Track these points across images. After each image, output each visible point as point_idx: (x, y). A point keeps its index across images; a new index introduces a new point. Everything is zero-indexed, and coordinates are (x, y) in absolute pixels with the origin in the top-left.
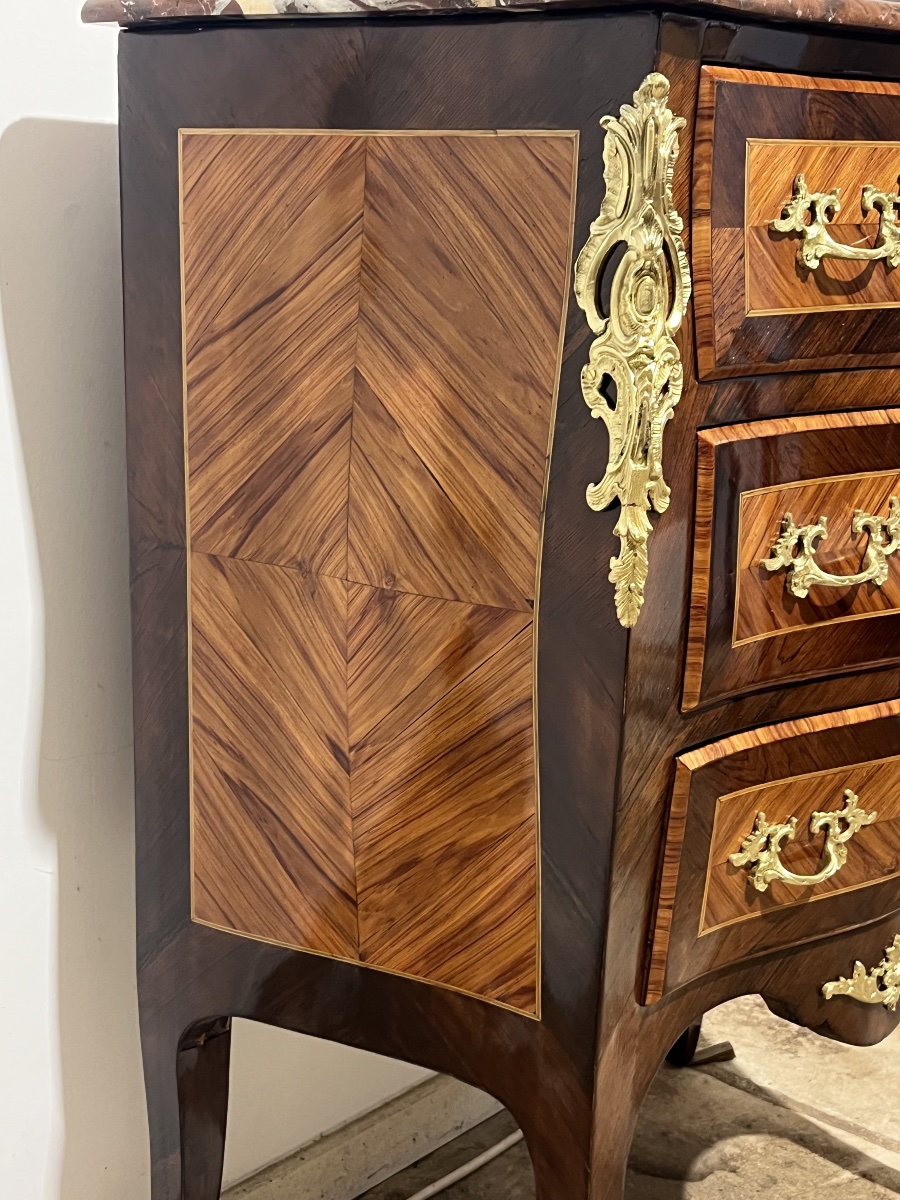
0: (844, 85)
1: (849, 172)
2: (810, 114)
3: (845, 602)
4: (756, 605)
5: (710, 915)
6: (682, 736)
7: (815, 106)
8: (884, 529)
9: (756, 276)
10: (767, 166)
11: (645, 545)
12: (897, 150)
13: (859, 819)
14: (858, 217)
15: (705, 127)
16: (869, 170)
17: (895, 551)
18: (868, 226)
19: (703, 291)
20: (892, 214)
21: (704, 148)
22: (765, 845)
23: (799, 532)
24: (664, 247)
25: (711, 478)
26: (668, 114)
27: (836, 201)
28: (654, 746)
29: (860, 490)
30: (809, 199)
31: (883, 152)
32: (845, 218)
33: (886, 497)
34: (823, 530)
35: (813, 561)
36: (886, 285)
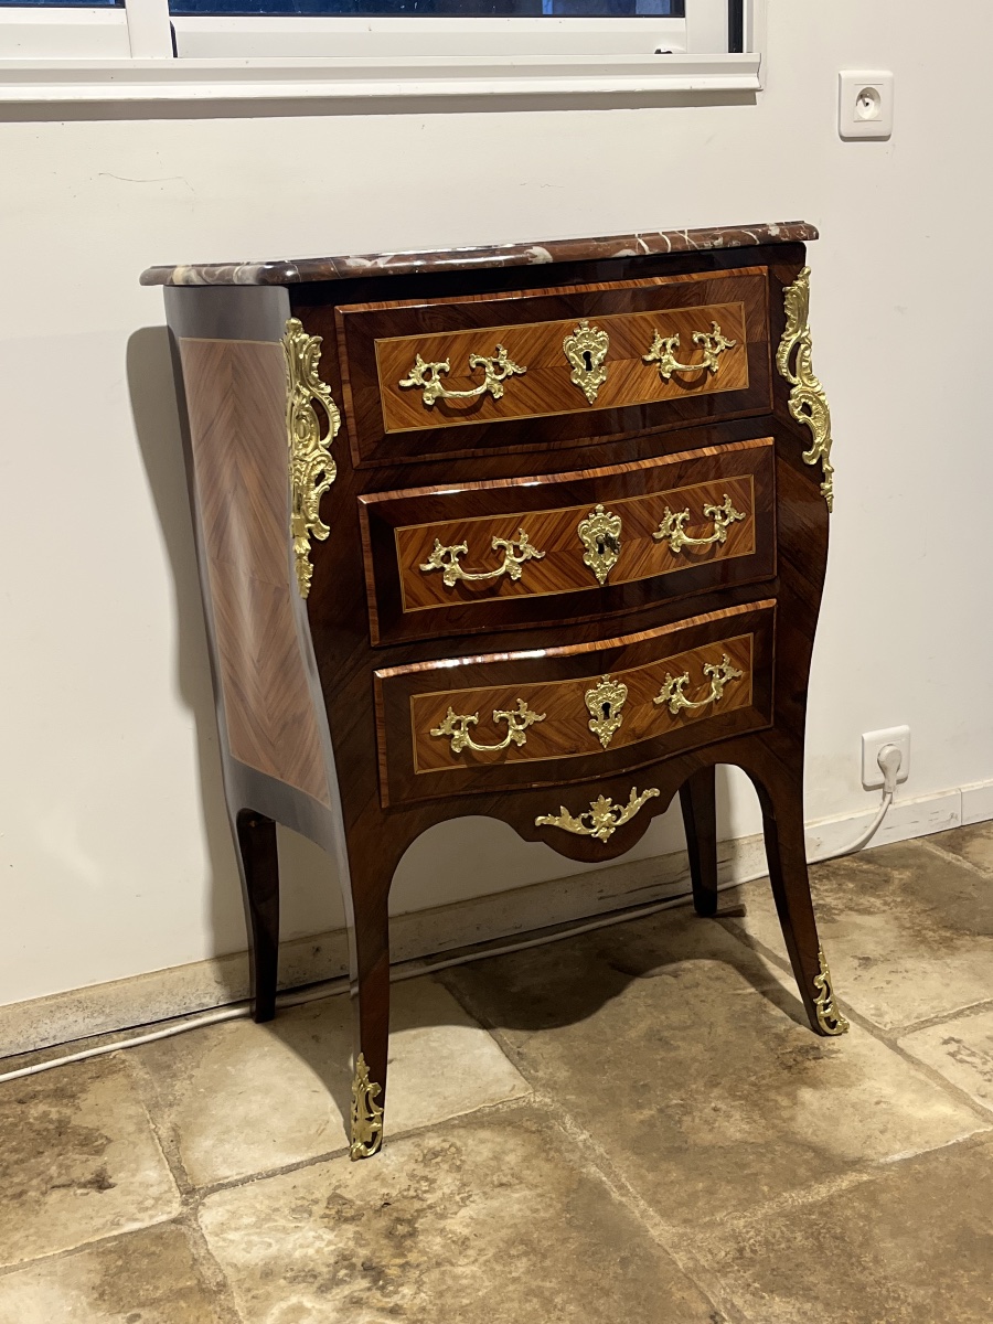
0: (451, 301)
1: (457, 347)
2: (424, 320)
3: (493, 588)
4: (419, 588)
5: (422, 763)
6: (378, 660)
7: (427, 316)
8: (516, 547)
9: (392, 412)
10: (392, 351)
11: (305, 558)
12: (493, 332)
13: (532, 718)
14: (468, 372)
15: (341, 337)
16: (474, 344)
17: (526, 560)
18: (476, 377)
19: (351, 422)
20: (492, 369)
21: (343, 349)
22: (457, 726)
23: (445, 549)
24: (316, 402)
25: (367, 521)
26: (305, 336)
27: (446, 366)
28: (350, 663)
29: (494, 525)
30: (423, 367)
31: (483, 335)
32: (458, 374)
33: (516, 529)
34: (464, 548)
35: (459, 564)
36: (495, 408)
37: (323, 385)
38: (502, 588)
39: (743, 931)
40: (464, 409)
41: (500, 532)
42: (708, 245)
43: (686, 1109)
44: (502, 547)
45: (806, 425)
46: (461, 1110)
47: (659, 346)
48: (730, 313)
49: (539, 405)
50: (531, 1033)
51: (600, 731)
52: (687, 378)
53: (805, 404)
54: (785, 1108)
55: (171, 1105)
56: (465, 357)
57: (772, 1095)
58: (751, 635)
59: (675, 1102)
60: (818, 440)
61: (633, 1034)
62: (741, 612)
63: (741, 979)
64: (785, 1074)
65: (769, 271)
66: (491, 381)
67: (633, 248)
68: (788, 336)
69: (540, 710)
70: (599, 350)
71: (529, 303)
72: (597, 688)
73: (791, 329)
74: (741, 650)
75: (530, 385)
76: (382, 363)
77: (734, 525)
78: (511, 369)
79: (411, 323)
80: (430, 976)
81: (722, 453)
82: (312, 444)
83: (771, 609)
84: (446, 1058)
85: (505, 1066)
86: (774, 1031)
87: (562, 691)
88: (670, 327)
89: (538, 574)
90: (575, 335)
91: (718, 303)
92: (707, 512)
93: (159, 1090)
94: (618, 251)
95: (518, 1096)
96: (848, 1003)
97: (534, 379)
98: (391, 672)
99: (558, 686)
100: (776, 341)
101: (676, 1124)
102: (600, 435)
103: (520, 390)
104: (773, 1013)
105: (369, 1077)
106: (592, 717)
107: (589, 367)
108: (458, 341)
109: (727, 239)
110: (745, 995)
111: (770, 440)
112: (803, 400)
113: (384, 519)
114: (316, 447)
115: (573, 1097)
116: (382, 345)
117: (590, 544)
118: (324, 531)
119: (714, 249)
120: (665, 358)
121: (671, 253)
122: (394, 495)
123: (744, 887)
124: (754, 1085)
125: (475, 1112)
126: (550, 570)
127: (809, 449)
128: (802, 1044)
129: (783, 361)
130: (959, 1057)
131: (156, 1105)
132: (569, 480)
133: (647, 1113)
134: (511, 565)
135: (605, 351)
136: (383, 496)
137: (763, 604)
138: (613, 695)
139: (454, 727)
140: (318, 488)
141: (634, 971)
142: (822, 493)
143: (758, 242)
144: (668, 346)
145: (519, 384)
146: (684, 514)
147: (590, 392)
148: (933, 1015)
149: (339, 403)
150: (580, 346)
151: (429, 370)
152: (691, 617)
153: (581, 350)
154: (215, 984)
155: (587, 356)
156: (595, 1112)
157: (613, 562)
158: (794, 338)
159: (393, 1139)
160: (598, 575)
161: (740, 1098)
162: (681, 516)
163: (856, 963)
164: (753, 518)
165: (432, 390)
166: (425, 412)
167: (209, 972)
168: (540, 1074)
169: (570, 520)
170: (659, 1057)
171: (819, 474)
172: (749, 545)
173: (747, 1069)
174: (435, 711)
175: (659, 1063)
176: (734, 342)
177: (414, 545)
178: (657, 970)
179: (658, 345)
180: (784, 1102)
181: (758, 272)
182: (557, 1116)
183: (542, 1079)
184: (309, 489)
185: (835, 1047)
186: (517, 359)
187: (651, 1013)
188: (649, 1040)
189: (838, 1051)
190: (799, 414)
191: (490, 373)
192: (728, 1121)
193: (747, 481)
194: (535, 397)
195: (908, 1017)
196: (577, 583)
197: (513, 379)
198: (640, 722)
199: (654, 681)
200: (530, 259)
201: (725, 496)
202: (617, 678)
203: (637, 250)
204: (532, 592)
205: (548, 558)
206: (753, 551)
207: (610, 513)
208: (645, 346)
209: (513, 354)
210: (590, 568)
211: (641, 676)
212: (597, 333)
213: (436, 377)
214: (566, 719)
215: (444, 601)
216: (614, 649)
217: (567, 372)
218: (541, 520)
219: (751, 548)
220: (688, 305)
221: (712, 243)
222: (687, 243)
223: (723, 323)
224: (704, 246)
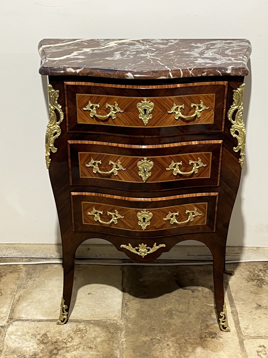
1: (102, 100)
2: (93, 90)
3: (109, 176)
4: (86, 172)
5: (85, 221)
6: (72, 189)
7: (94, 89)
8: (117, 165)
9: (80, 117)
10: (81, 99)
11: (48, 157)
12: (114, 98)
13: (119, 216)
14: (105, 109)
15: (66, 92)
16: (108, 100)
17: (119, 170)
18: (108, 110)
19: (67, 118)
20: (113, 109)
21: (66, 95)
22: (96, 213)
23: (94, 161)
24: (56, 111)
25: (69, 149)
26: (53, 90)
27: (98, 106)
28: (62, 189)
29: (110, 157)
30: (91, 105)
31: (111, 98)
32: (102, 109)
33: (117, 160)
34: (100, 162)
35: (98, 167)
36: (113, 122)
37: (59, 106)
38: (112, 176)
39: (228, 281)
40: (103, 120)
41: (112, 159)
42: (199, 75)
43: (159, 341)
44: (112, 165)
45: (235, 138)
46: (96, 318)
48: (209, 97)
49: (127, 123)
50: (135, 298)
51: (142, 225)
52: (187, 120)
53: (236, 131)
54: (189, 352)
55: (24, 288)
56: (105, 104)
57: (188, 346)
58: (207, 203)
59: (158, 338)
60: (239, 144)
61: (164, 309)
62: (203, 195)
63: (213, 300)
64: (199, 340)
65: (228, 84)
66: (112, 113)
67: (166, 76)
68: (234, 106)
69: (123, 215)
70: (150, 109)
71: (127, 90)
72: (141, 213)
73: (234, 105)
74: (202, 207)
75: (125, 116)
76: (78, 101)
77: (202, 168)
78: (118, 110)
79: (88, 90)
80: (120, 267)
81: (199, 144)
82: (53, 123)
83: (216, 196)
84: (105, 298)
85: (120, 307)
86: (208, 323)
87: (130, 211)
88: (180, 101)
89: (123, 175)
90: (142, 103)
91: (204, 93)
92: (190, 163)
93: (24, 282)
94: (159, 77)
95: (115, 319)
96: (240, 320)
97: (127, 115)
98: (76, 194)
99: (128, 209)
100: (228, 108)
101: (152, 346)
102: (148, 135)
103: (121, 117)
104: (213, 316)
105: (64, 303)
106: (139, 221)
107: (145, 113)
108: (103, 98)
109: (208, 73)
110: (209, 306)
111: (220, 142)
112: (236, 130)
113: (75, 149)
114: (55, 124)
115: (131, 325)
116: (78, 96)
117: (141, 169)
118: (55, 150)
119: (202, 77)
120: (177, 112)
122: (79, 142)
123: (242, 264)
124: (186, 340)
125: (100, 320)
126: (128, 175)
127: (236, 146)
128: (212, 331)
129: (230, 115)
130: (259, 354)
131: (20, 287)
132: (136, 148)
133: (147, 338)
134: (114, 170)
135: (152, 109)
136: (76, 142)
137: (212, 194)
138: (147, 216)
139: (95, 213)
140: (54, 137)
141: (181, 285)
142: (239, 162)
143: (221, 75)
144: (179, 109)
145: (121, 115)
146: (180, 163)
147: (146, 122)
148: (264, 335)
149: (64, 111)
151: (93, 106)
152: (182, 195)
153: (143, 108)
154: (56, 252)
155: (145, 110)
156: (133, 333)
157: (149, 176)
158: (236, 107)
159: (72, 321)
160: (143, 179)
161: (178, 344)
162: (179, 164)
163: (256, 305)
164: (210, 166)
165: (93, 112)
166: (91, 119)
167: (54, 248)
168: (127, 314)
169: (136, 160)
170: (165, 320)
171: (238, 155)
172: (208, 175)
173: (188, 334)
174: (89, 208)
175: (164, 322)
176: (209, 107)
177: (84, 158)
178: (189, 288)
179: (175, 107)
180: (190, 349)
181: (223, 84)
182: (121, 330)
183: (126, 315)
184: (51, 137)
185: (222, 336)
186: (121, 107)
187: (175, 303)
188: (167, 313)
189: (221, 338)
190: (233, 134)
191: (112, 111)
192: (168, 350)
193: (209, 154)
194: (126, 121)
195: (255, 333)
196: (136, 180)
197: (119, 113)
198: (157, 225)
199: (164, 213)
200: (126, 77)
201: (199, 158)
202: (149, 210)
203: (167, 77)
204: (121, 180)
205: (127, 171)
206: (209, 177)
207: (149, 160)
208: (169, 108)
209: (120, 105)
210: (140, 176)
211: (159, 211)
212: (149, 103)
213: (95, 108)
214: (131, 219)
215: (93, 176)
216: (148, 202)
217: (138, 114)
218: (125, 159)
219: (208, 176)
220: (190, 94)
221: (201, 74)
222: (190, 74)
223: (205, 101)
224: (197, 76)
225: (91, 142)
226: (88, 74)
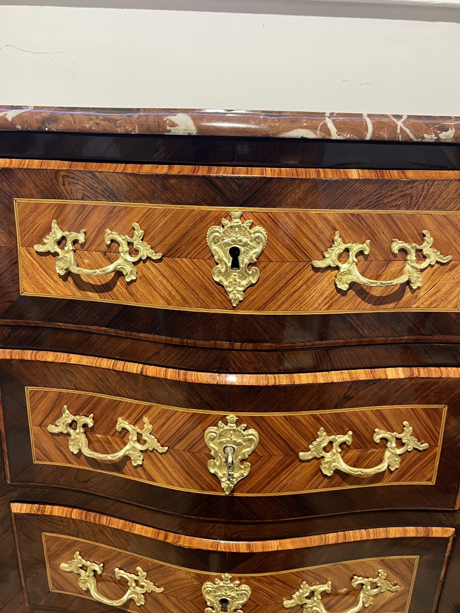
1: (95, 220)
2: (64, 185)
3: (119, 465)
4: (49, 446)
5: (56, 585)
6: (15, 494)
7: (67, 180)
8: (139, 435)
9: (28, 274)
10: (29, 215)
12: (132, 209)
13: (150, 586)
14: (104, 247)
16: (111, 219)
17: (147, 450)
18: (111, 252)
20: (126, 248)
22: (83, 567)
23: (72, 417)
27: (81, 238)
29: (121, 407)
30: (59, 235)
31: (121, 209)
32: (94, 247)
33: (141, 417)
34: (90, 422)
35: (83, 435)
36: (128, 292)
38: (126, 467)
40: (98, 286)
41: (127, 415)
42: (429, 137)
44: (125, 431)
47: (339, 252)
48: (451, 223)
49: (173, 297)
52: (376, 293)
56: (100, 231)
58: (417, 557)
62: (408, 535)
66: (124, 261)
67: (313, 128)
69: (161, 582)
70: (252, 248)
71: (173, 181)
72: (216, 584)
74: (403, 569)
75: (166, 274)
76: (21, 223)
77: (412, 454)
78: (145, 251)
79: (50, 186)
81: (411, 379)
83: (446, 540)
88: (359, 229)
89: (160, 465)
90: (223, 226)
91: (436, 209)
92: (377, 438)
94: (289, 131)
97: (172, 268)
98: (25, 508)
99: (176, 570)
102: (242, 342)
103: (154, 277)
106: (208, 607)
107: (235, 264)
108: (96, 212)
116: (21, 205)
117: (216, 452)
119: (438, 144)
120: (344, 267)
121: (370, 142)
122: (28, 355)
126: (173, 466)
132: (200, 381)
134: (132, 449)
135: (258, 250)
136: (17, 354)
137: (437, 532)
138: (233, 594)
139: (81, 568)
144: (352, 254)
145: (153, 270)
146: (346, 438)
147: (236, 294)
150: (227, 240)
151: (63, 238)
152: (344, 532)
153: (227, 244)
155: (235, 253)
157: (242, 475)
160: (224, 485)
162: (341, 438)
164: (439, 450)
165: (64, 260)
166: (58, 280)
169: (198, 422)
172: (429, 476)
174: (65, 550)
176: (449, 257)
177: (44, 405)
179: (340, 247)
186: (154, 243)
191: (124, 253)
193: (438, 412)
194: (170, 288)
196: (201, 486)
197: (148, 263)
199: (287, 586)
200: (168, 128)
201: (405, 423)
202: (240, 579)
203: (318, 132)
204: (154, 481)
205: (171, 453)
206: (433, 483)
207: (245, 425)
208: (318, 250)
209: (150, 236)
210: (214, 475)
211: (271, 582)
212: (251, 227)
213: (69, 246)
214: (184, 599)
215: (70, 462)
216: (238, 554)
217: (209, 268)
218: (167, 415)
219: (430, 480)
220: (392, 207)
221: (437, 135)
222: (399, 131)
223: (437, 233)
224: (423, 138)
225: (62, 357)
226: (44, 121)
